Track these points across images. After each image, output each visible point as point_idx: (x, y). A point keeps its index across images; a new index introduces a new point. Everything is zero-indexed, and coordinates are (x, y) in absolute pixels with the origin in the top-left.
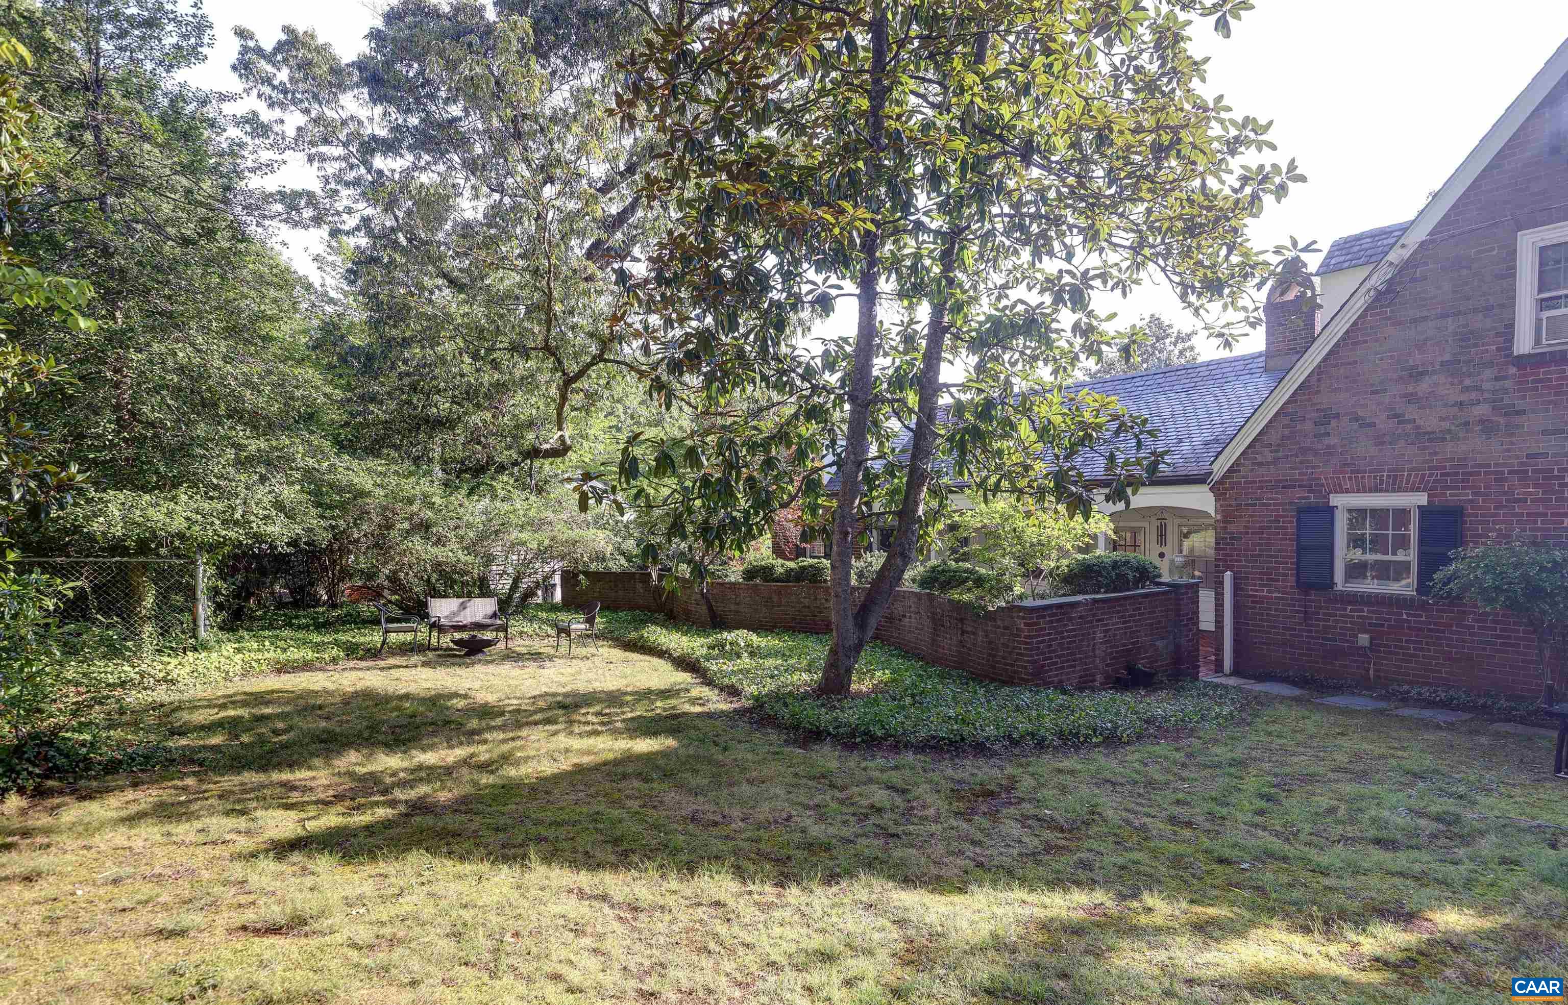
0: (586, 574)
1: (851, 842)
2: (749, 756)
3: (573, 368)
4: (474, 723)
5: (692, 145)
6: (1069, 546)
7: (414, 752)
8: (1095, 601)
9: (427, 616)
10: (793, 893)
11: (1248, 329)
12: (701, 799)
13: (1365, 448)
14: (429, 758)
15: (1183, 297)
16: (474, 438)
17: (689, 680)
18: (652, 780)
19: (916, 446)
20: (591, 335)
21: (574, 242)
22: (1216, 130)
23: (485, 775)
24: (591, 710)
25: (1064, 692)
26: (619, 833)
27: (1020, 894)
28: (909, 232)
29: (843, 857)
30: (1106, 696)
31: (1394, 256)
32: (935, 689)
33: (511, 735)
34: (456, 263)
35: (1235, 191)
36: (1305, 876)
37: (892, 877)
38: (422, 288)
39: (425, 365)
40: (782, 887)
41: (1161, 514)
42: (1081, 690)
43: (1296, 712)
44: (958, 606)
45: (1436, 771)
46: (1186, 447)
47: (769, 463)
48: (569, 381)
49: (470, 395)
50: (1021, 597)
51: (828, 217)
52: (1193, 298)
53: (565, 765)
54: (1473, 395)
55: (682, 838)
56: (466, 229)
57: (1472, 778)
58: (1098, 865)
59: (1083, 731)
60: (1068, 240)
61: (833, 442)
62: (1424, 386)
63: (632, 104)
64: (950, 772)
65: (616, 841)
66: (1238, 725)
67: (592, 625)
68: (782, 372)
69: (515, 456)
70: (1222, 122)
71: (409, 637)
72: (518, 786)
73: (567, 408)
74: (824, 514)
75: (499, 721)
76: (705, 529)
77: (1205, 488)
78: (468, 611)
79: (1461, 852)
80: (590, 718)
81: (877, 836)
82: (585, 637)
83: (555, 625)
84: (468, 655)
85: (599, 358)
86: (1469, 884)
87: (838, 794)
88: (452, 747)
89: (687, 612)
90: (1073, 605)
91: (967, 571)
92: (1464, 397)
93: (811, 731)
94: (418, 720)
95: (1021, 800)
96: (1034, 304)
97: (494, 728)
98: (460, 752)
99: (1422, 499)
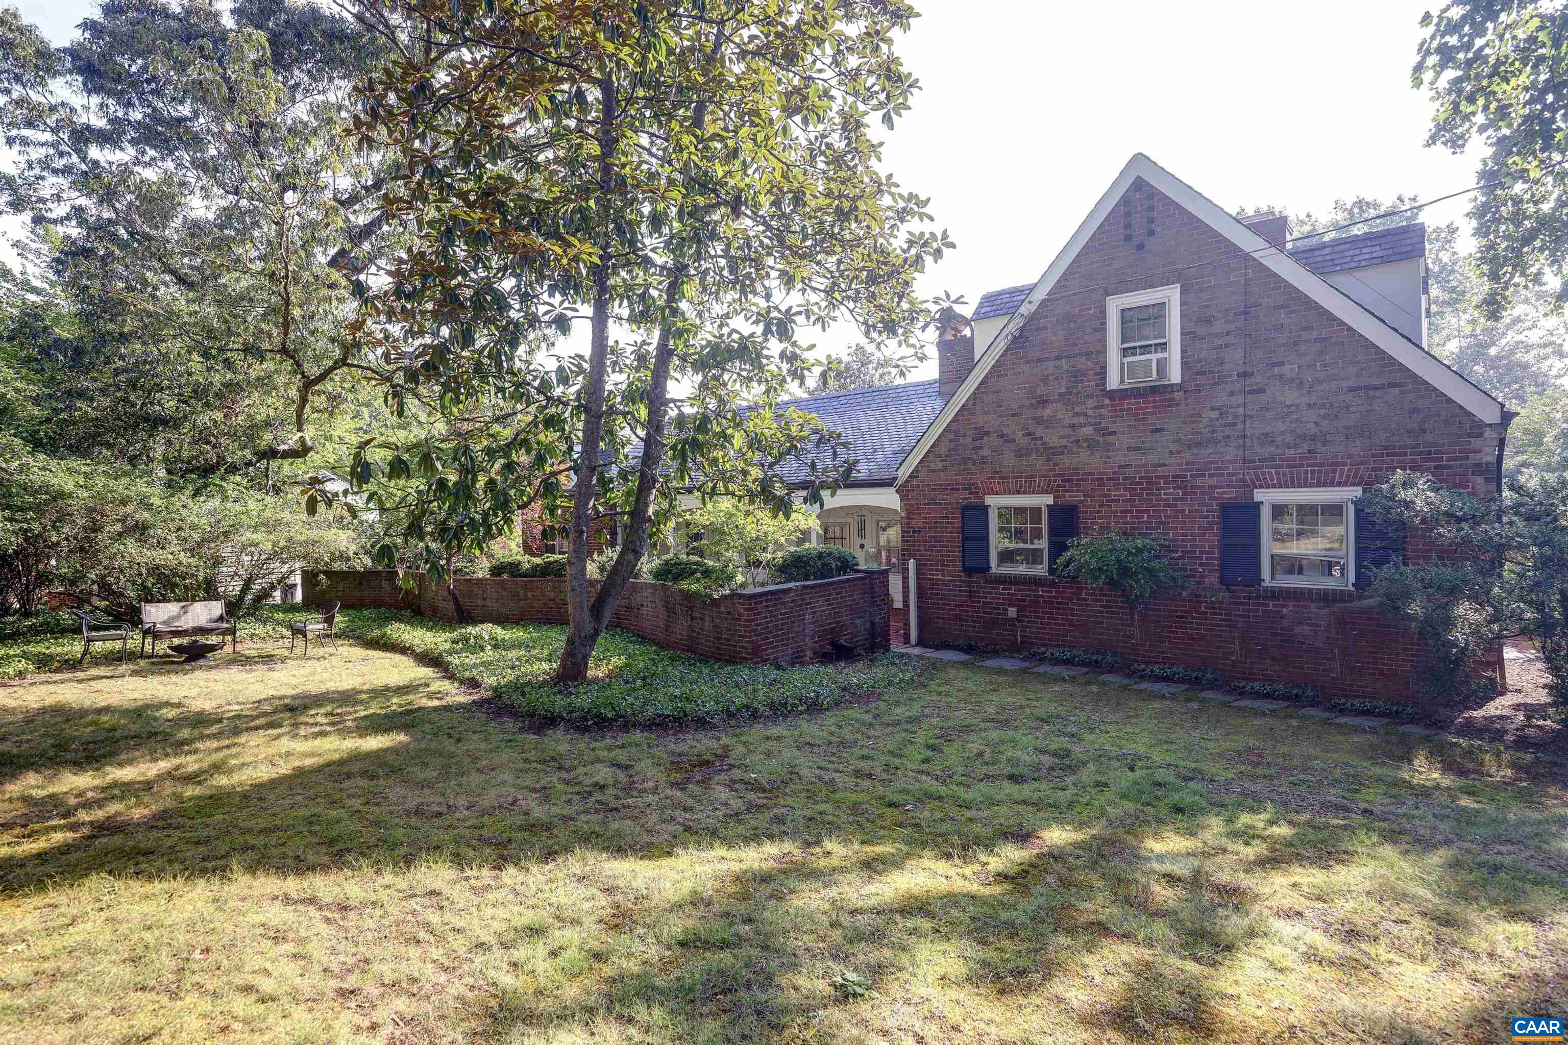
0: (329, 574)
1: (572, 819)
2: (483, 746)
3: (313, 371)
4: (185, 733)
5: (430, 171)
6: (783, 540)
7: (108, 769)
8: (804, 587)
9: (141, 622)
10: (510, 875)
11: (917, 363)
12: (427, 791)
13: (1008, 459)
14: (127, 774)
15: (867, 333)
16: (202, 437)
17: (431, 675)
18: (378, 777)
19: (647, 454)
20: (333, 340)
21: (318, 250)
22: (887, 200)
23: (191, 787)
24: (322, 711)
25: (778, 667)
26: (334, 833)
27: (722, 852)
28: (639, 265)
29: (562, 834)
30: (813, 669)
31: (1026, 309)
32: (665, 671)
33: (227, 742)
34: (186, 260)
35: (904, 251)
36: (954, 811)
37: (605, 849)
38: (145, 283)
39: (145, 362)
40: (500, 869)
41: (860, 511)
42: (793, 665)
43: (963, 673)
44: (688, 596)
45: (1058, 716)
46: (879, 456)
47: (509, 467)
48: (309, 384)
49: (199, 392)
50: (743, 586)
51: (556, 248)
52: (875, 335)
53: (284, 769)
54: (1082, 420)
55: (402, 831)
56: (195, 228)
57: (1083, 719)
58: (790, 818)
59: (790, 701)
60: (766, 283)
61: (570, 449)
62: (1047, 412)
63: (371, 127)
64: (672, 746)
65: (331, 842)
66: (916, 687)
67: (331, 625)
68: (518, 385)
69: (249, 456)
70: (892, 195)
71: (118, 645)
72: (229, 794)
73: (307, 409)
74: (564, 514)
75: (214, 729)
76: (443, 531)
77: (892, 490)
78: (189, 616)
79: (1070, 780)
80: (319, 719)
81: (597, 811)
82: (323, 638)
83: (290, 627)
84: (187, 661)
85: (342, 362)
86: (1071, 804)
87: (565, 775)
88: (155, 760)
89: (434, 610)
90: (786, 591)
91: (696, 563)
92: (1075, 421)
93: (545, 717)
94: (118, 734)
95: (731, 767)
96: (746, 334)
97: (208, 736)
98: (164, 765)
99: (1049, 500)
